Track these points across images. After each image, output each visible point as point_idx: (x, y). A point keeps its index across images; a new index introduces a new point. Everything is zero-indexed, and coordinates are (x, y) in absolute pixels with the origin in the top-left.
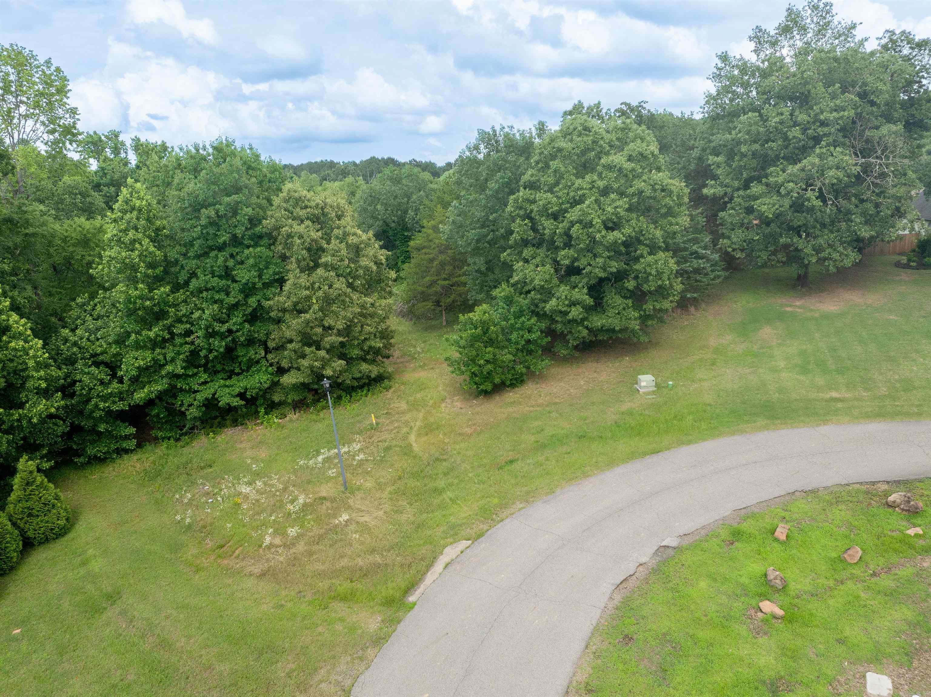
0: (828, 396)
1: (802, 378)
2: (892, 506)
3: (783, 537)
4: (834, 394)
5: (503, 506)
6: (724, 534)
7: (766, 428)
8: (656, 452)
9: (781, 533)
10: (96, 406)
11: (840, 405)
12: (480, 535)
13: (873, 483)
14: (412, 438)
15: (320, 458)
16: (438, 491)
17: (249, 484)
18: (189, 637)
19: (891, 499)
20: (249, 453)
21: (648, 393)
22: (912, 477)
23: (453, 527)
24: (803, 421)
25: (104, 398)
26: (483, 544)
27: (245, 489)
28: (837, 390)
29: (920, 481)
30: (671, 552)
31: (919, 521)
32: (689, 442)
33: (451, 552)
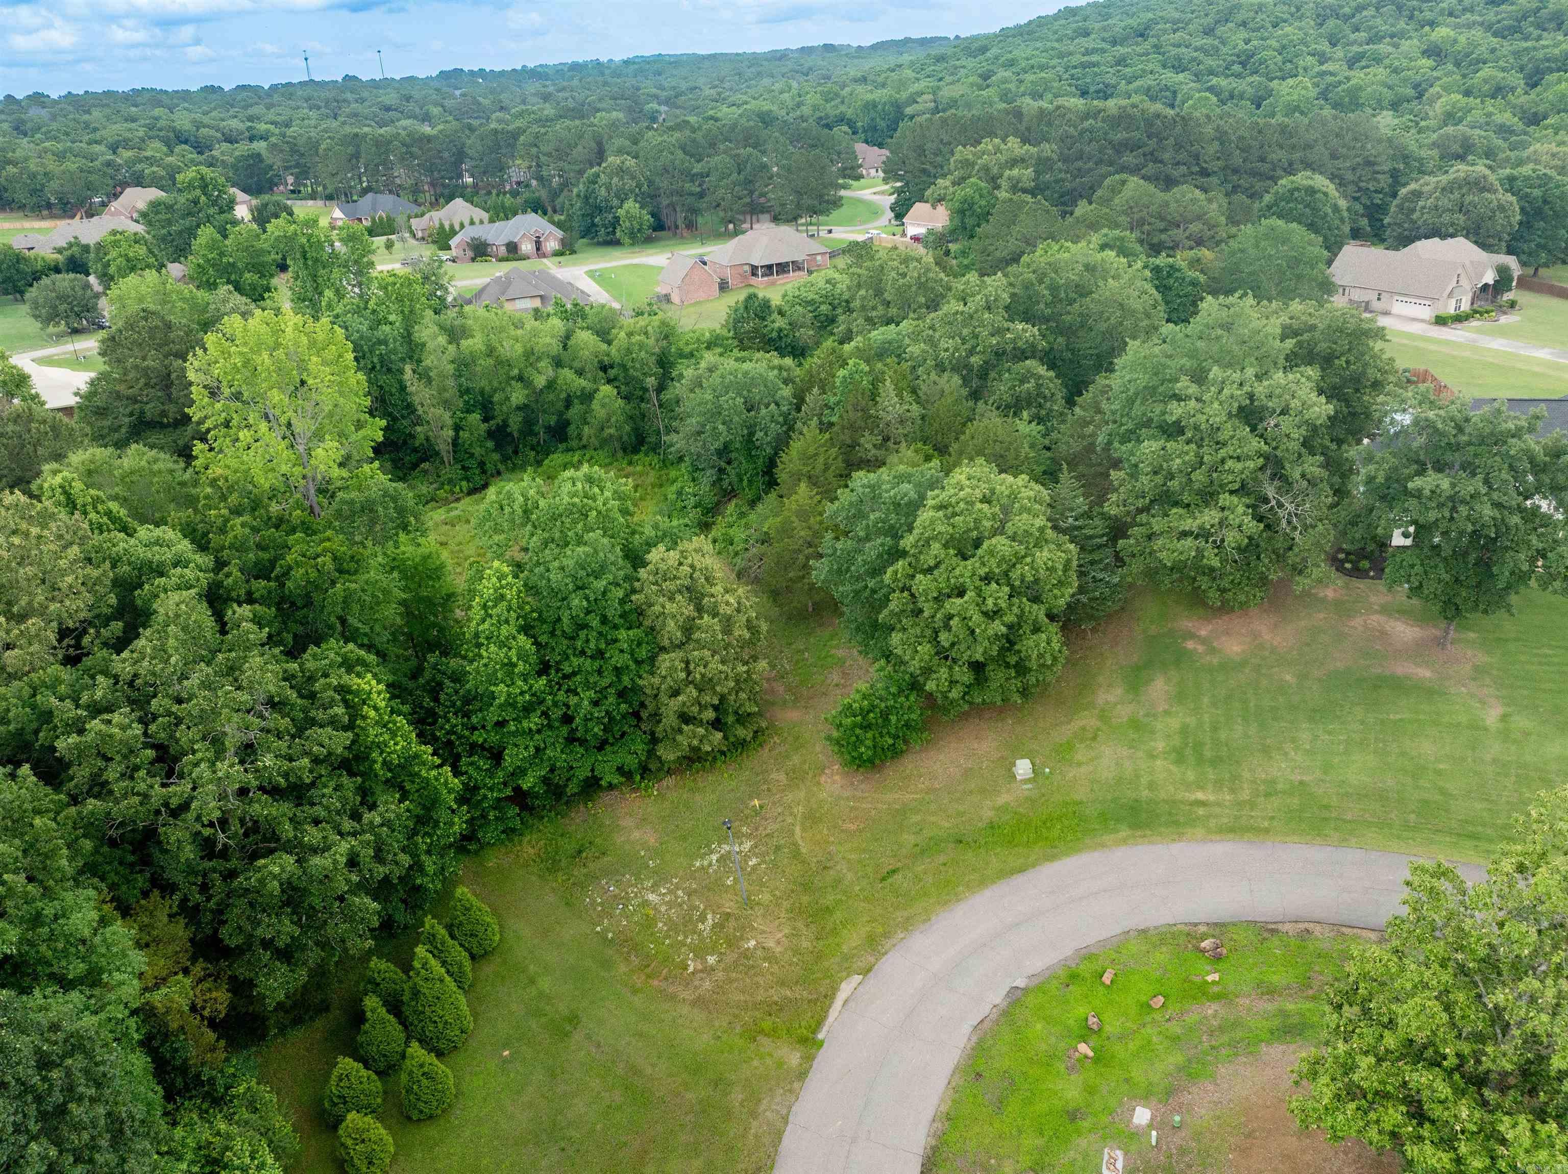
0: (1193, 797)
1: (1173, 768)
2: (1203, 951)
3: (1108, 982)
4: (1200, 796)
5: (886, 935)
6: (1062, 973)
7: (1124, 841)
8: (1021, 870)
9: (1107, 978)
11: (1201, 811)
12: (869, 970)
13: (1196, 925)
14: (798, 830)
15: (714, 857)
16: (828, 910)
17: (654, 889)
19: (1203, 945)
20: (637, 835)
21: (1025, 781)
22: (1229, 920)
23: (846, 958)
24: (1160, 834)
26: (871, 979)
27: (652, 897)
28: (1202, 788)
29: (1234, 924)
30: (1019, 992)
31: (1221, 966)
32: (1052, 858)
33: (845, 989)
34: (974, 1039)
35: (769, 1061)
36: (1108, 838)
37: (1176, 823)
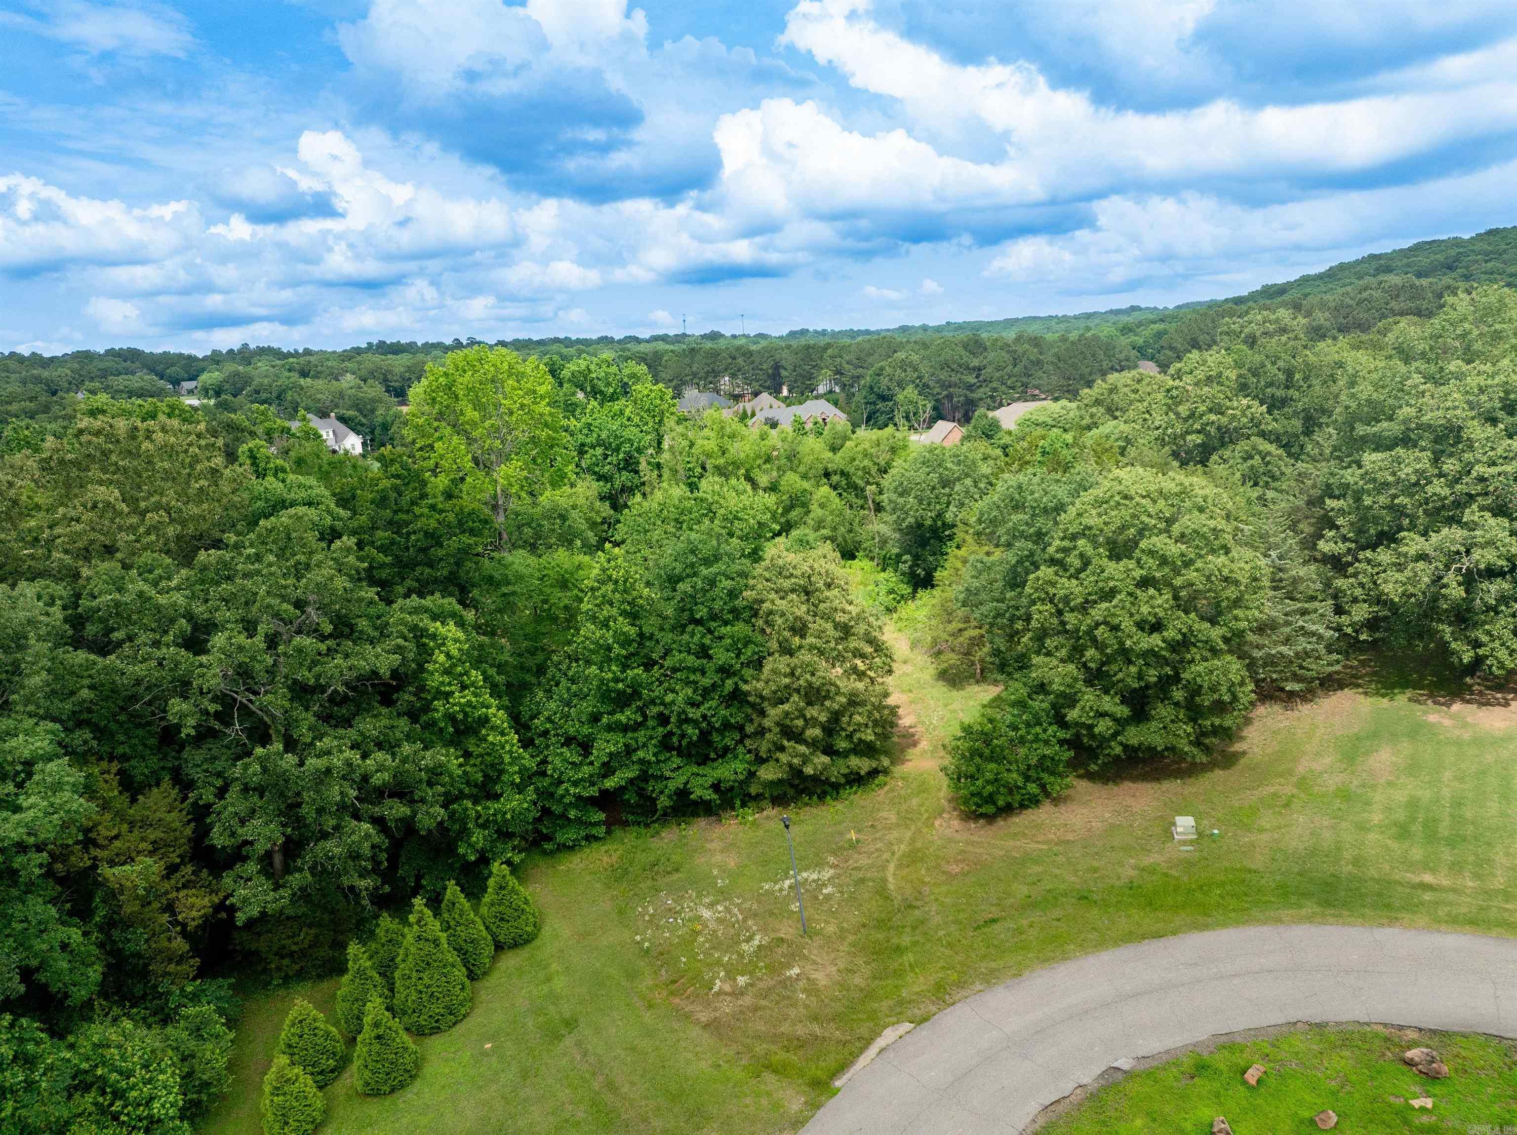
0: (1416, 879)
1: (1394, 845)
2: (1410, 1063)
3: (1253, 1082)
4: (1428, 878)
5: (961, 985)
6: (1187, 1064)
7: (1310, 919)
8: (1158, 935)
9: (1252, 1076)
10: (567, 790)
11: (1427, 896)
12: (925, 1020)
13: (1401, 1028)
14: (891, 867)
15: (787, 883)
16: (899, 950)
17: (711, 906)
18: (633, 1084)
19: (1409, 1054)
20: (718, 858)
21: (1184, 843)
22: (1456, 1029)
23: (901, 1003)
24: (1363, 916)
25: (575, 784)
26: (925, 1031)
27: (706, 914)
28: (1433, 871)
29: (1464, 1036)
30: (1119, 1076)
31: (1437, 1090)
32: (1205, 927)
33: (889, 1036)
34: (1041, 1121)
35: (764, 1102)
36: (1286, 913)
37: (1388, 906)
